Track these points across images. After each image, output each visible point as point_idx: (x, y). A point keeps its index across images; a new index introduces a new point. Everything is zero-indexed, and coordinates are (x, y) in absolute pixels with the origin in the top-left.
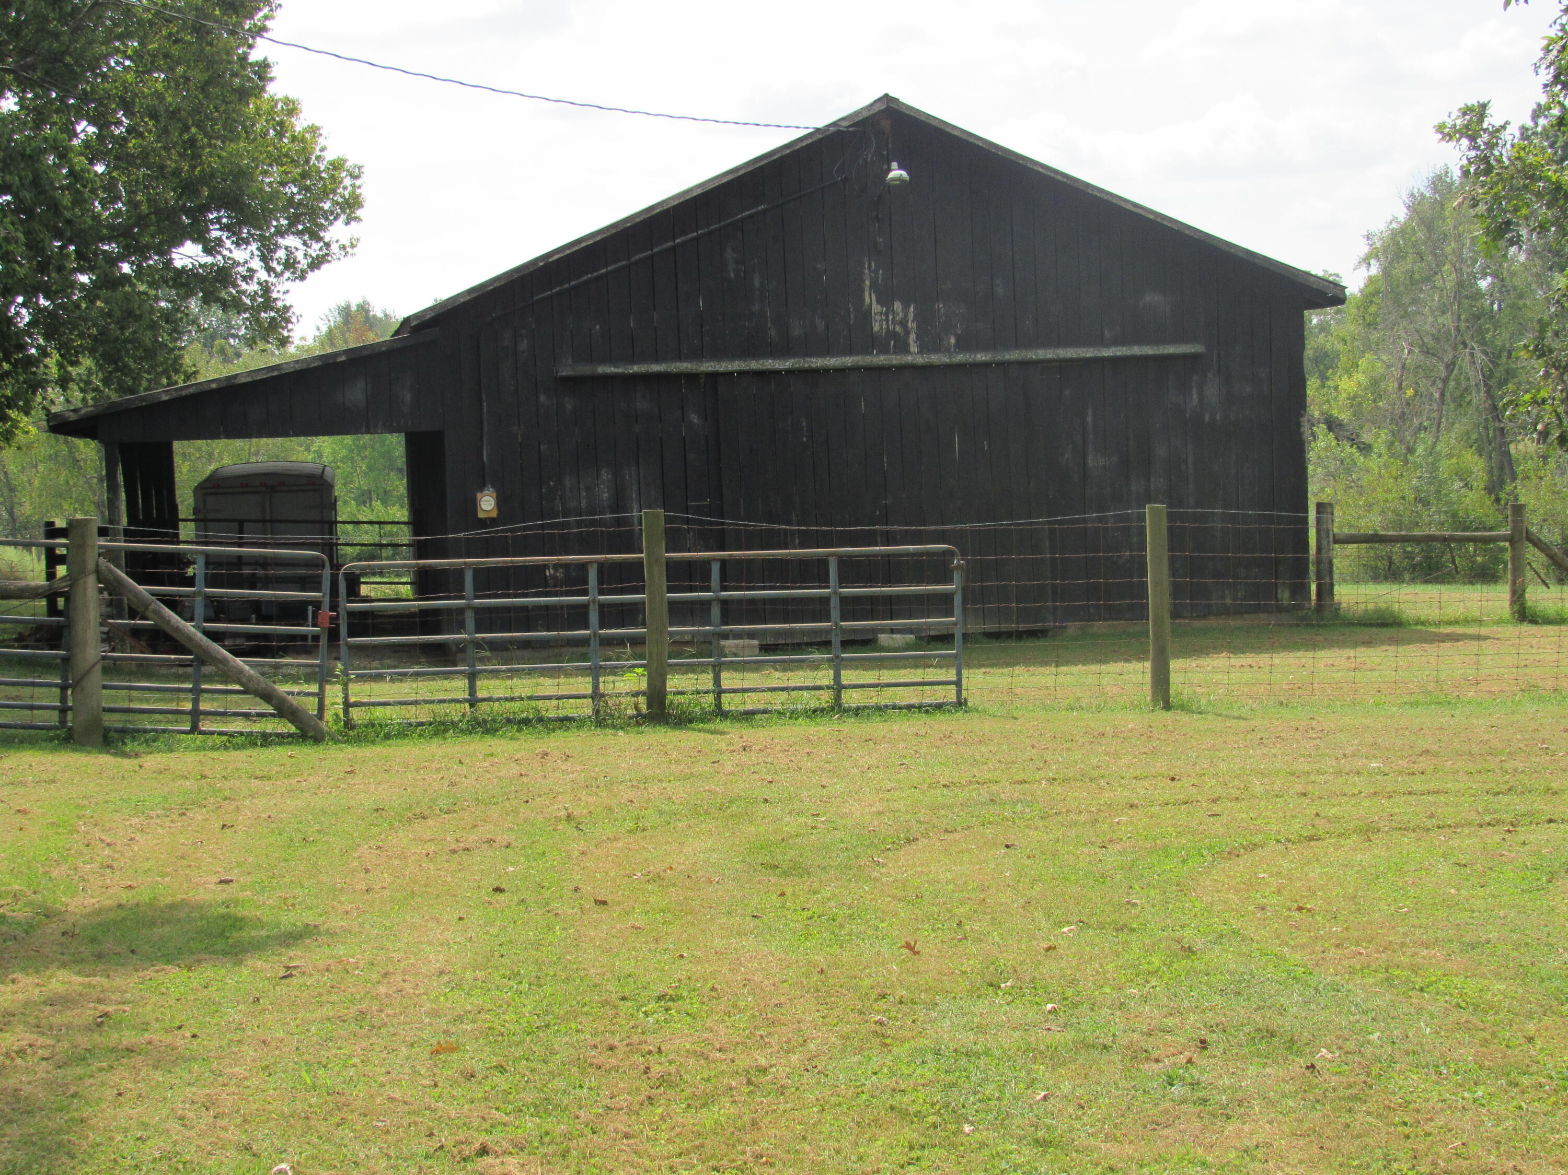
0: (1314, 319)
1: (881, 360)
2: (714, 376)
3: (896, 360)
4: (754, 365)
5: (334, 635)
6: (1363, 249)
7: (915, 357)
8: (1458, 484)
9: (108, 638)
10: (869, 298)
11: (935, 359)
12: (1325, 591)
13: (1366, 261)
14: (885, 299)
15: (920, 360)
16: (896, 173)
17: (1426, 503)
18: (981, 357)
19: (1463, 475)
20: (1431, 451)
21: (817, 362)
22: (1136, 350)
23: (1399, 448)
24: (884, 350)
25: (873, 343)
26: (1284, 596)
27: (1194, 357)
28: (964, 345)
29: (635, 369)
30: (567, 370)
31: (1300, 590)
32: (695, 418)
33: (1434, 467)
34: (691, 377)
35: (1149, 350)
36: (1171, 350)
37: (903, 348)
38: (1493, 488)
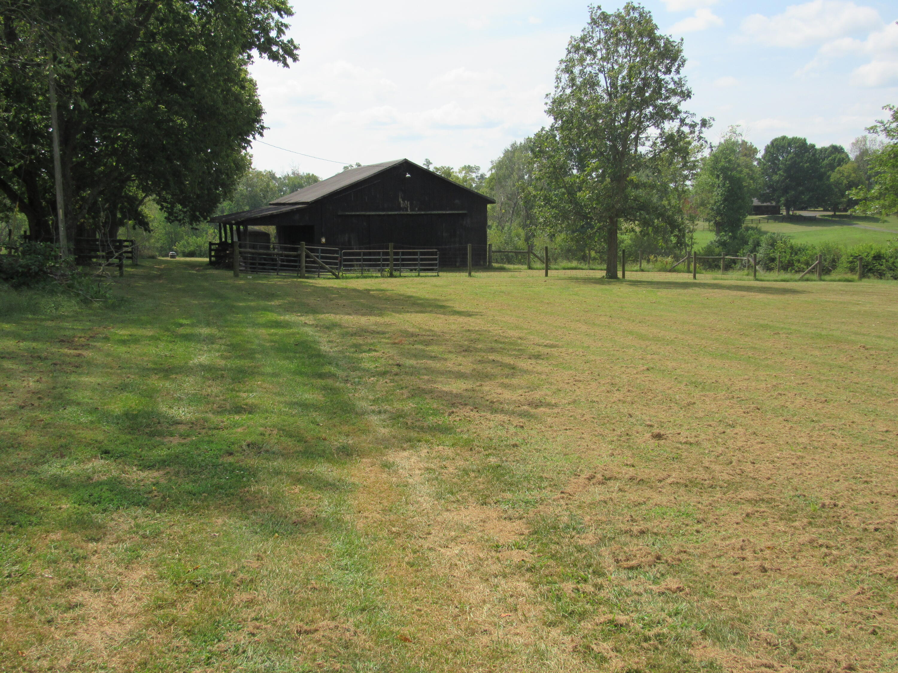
0: (489, 206)
1: (402, 212)
2: (369, 215)
3: (405, 213)
4: (377, 213)
5: (341, 262)
6: (490, 166)
7: (409, 212)
8: (517, 239)
9: (306, 262)
10: (400, 200)
11: (414, 213)
12: (490, 262)
13: (491, 169)
14: (403, 200)
15: (411, 213)
16: (408, 175)
17: (508, 244)
18: (422, 213)
19: (518, 236)
20: (509, 229)
21: (390, 213)
22: (453, 212)
23: (500, 228)
24: (403, 211)
25: (400, 209)
26: (482, 263)
27: (465, 214)
28: (419, 210)
29: (353, 213)
30: (340, 213)
31: (485, 262)
32: (365, 224)
33: (510, 234)
34: (364, 215)
35: (456, 212)
36: (461, 212)
37: (407, 210)
38: (527, 239)
